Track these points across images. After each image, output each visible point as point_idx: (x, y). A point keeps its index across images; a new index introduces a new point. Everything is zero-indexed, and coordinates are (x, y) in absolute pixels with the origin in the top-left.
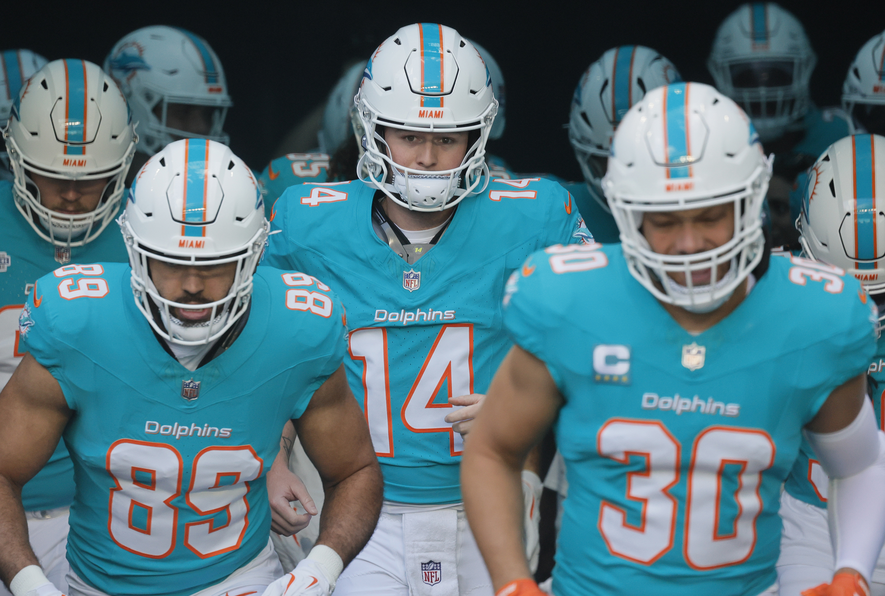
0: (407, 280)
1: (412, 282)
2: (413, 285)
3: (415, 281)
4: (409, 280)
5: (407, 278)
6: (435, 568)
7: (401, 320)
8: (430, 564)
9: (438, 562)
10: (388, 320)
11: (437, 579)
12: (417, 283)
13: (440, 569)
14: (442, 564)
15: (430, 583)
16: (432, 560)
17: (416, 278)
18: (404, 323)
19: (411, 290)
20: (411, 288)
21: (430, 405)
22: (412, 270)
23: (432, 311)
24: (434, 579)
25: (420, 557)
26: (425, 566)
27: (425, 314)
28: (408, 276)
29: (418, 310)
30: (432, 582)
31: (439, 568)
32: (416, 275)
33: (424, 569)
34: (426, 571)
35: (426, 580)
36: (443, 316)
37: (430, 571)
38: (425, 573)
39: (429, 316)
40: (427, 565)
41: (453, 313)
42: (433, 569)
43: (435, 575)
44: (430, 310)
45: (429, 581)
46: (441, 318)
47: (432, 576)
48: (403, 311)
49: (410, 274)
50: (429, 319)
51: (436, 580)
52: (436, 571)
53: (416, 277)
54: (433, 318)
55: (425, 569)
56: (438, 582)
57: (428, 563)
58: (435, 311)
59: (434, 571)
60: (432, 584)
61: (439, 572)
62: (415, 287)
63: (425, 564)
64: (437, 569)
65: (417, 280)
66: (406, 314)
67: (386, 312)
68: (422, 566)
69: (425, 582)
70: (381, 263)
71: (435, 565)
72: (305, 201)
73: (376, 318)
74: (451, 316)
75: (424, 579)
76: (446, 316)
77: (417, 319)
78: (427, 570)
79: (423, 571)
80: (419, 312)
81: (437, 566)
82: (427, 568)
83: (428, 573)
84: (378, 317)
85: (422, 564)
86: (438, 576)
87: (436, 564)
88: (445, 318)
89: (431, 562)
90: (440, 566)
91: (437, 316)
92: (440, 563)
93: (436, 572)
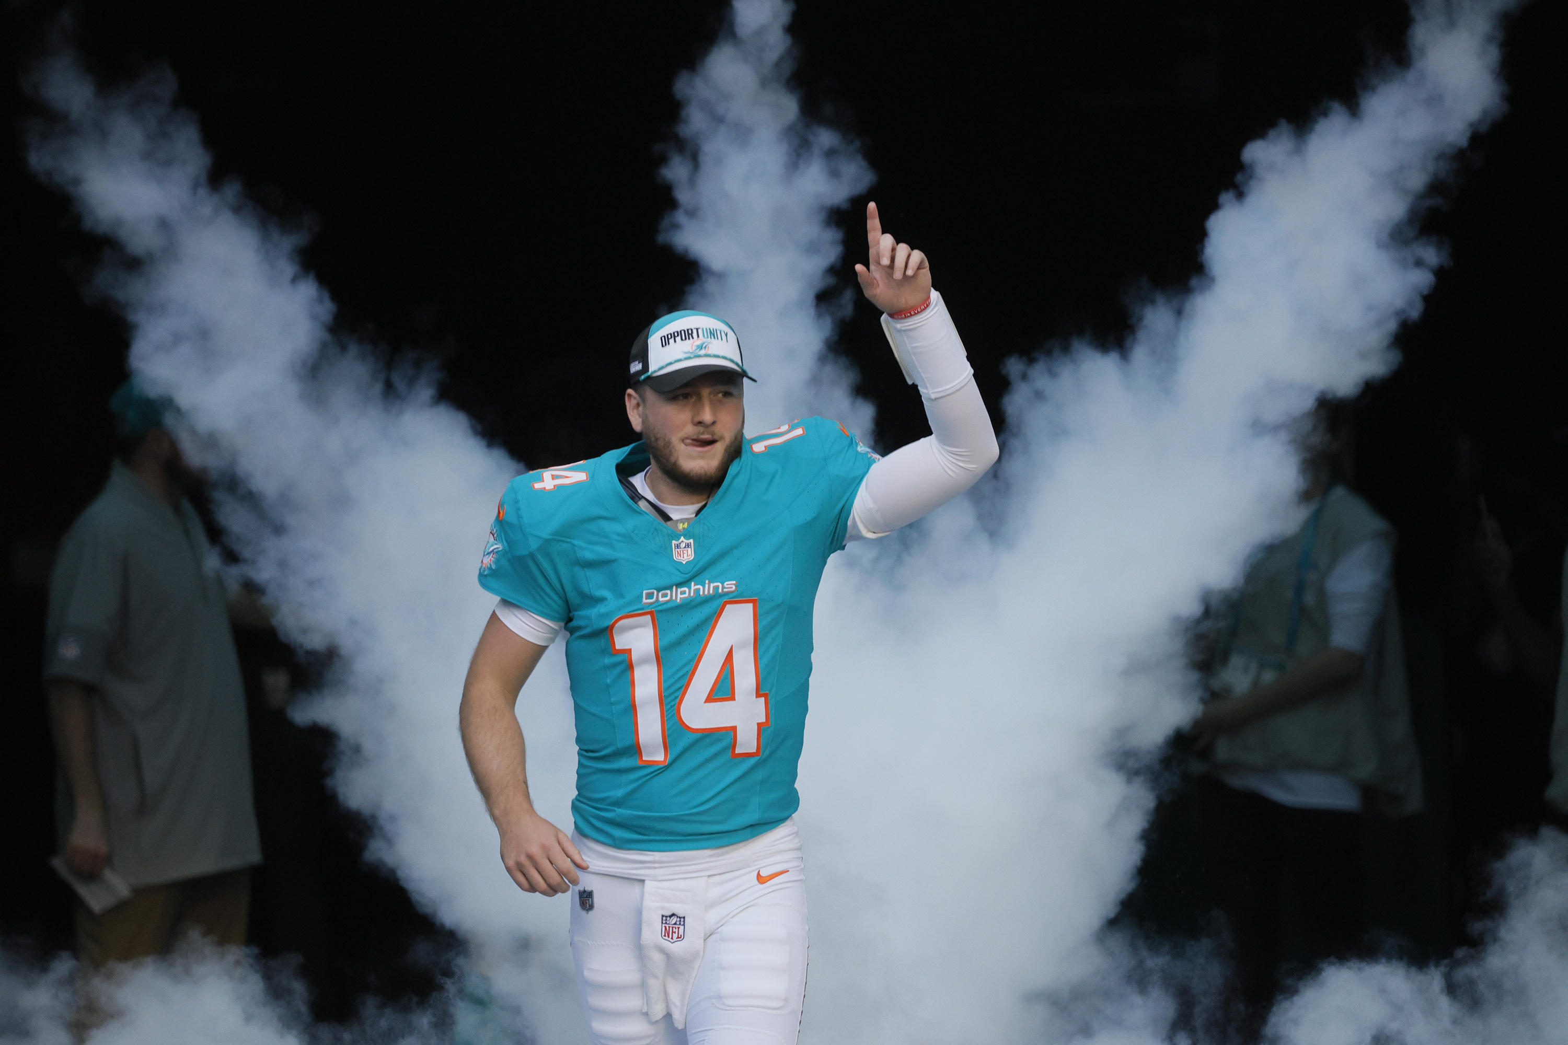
0: (678, 551)
1: (684, 552)
2: (685, 555)
3: (687, 550)
4: (680, 551)
5: (678, 548)
6: (678, 923)
7: (674, 598)
8: (672, 918)
9: (681, 916)
10: (659, 601)
11: (680, 936)
12: (689, 553)
13: (684, 925)
14: (686, 919)
15: (670, 939)
16: (675, 913)
17: (688, 547)
18: (678, 600)
19: (684, 561)
20: (684, 559)
21: (709, 699)
22: (682, 539)
23: (709, 583)
24: (675, 936)
25: (662, 908)
26: (666, 920)
27: (701, 588)
28: (678, 546)
29: (693, 583)
30: (672, 938)
31: (682, 923)
32: (688, 544)
33: (664, 922)
34: (667, 926)
35: (665, 936)
36: (723, 588)
37: (671, 926)
38: (665, 927)
39: (706, 588)
40: (668, 918)
41: (734, 584)
42: (675, 924)
43: (677, 930)
44: (707, 582)
45: (668, 937)
46: (720, 591)
47: (673, 932)
48: (674, 588)
49: (680, 544)
50: (706, 593)
51: (678, 938)
52: (679, 926)
53: (688, 545)
54: (711, 592)
55: (666, 923)
56: (680, 939)
57: (670, 916)
58: (713, 583)
59: (677, 926)
60: (672, 941)
61: (682, 927)
62: (689, 557)
63: (666, 917)
64: (680, 924)
65: (689, 549)
66: (679, 590)
67: (655, 592)
68: (662, 919)
69: (664, 937)
70: (645, 535)
71: (678, 919)
72: (538, 486)
73: (644, 601)
74: (732, 588)
75: (663, 934)
76: (727, 588)
77: (692, 594)
78: (668, 924)
79: (663, 925)
80: (694, 586)
81: (680, 921)
82: (668, 922)
83: (669, 927)
84: (646, 599)
85: (663, 916)
86: (681, 932)
87: (680, 918)
88: (725, 590)
89: (673, 915)
90: (684, 921)
91: (716, 588)
92: (684, 918)
93: (679, 928)
